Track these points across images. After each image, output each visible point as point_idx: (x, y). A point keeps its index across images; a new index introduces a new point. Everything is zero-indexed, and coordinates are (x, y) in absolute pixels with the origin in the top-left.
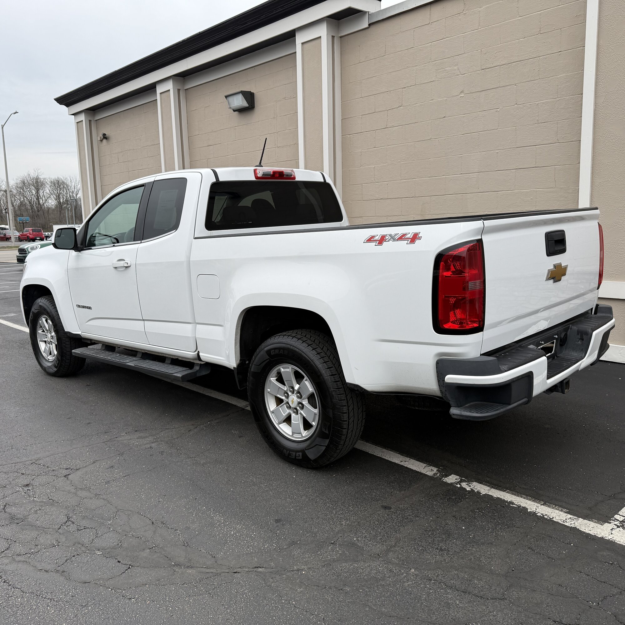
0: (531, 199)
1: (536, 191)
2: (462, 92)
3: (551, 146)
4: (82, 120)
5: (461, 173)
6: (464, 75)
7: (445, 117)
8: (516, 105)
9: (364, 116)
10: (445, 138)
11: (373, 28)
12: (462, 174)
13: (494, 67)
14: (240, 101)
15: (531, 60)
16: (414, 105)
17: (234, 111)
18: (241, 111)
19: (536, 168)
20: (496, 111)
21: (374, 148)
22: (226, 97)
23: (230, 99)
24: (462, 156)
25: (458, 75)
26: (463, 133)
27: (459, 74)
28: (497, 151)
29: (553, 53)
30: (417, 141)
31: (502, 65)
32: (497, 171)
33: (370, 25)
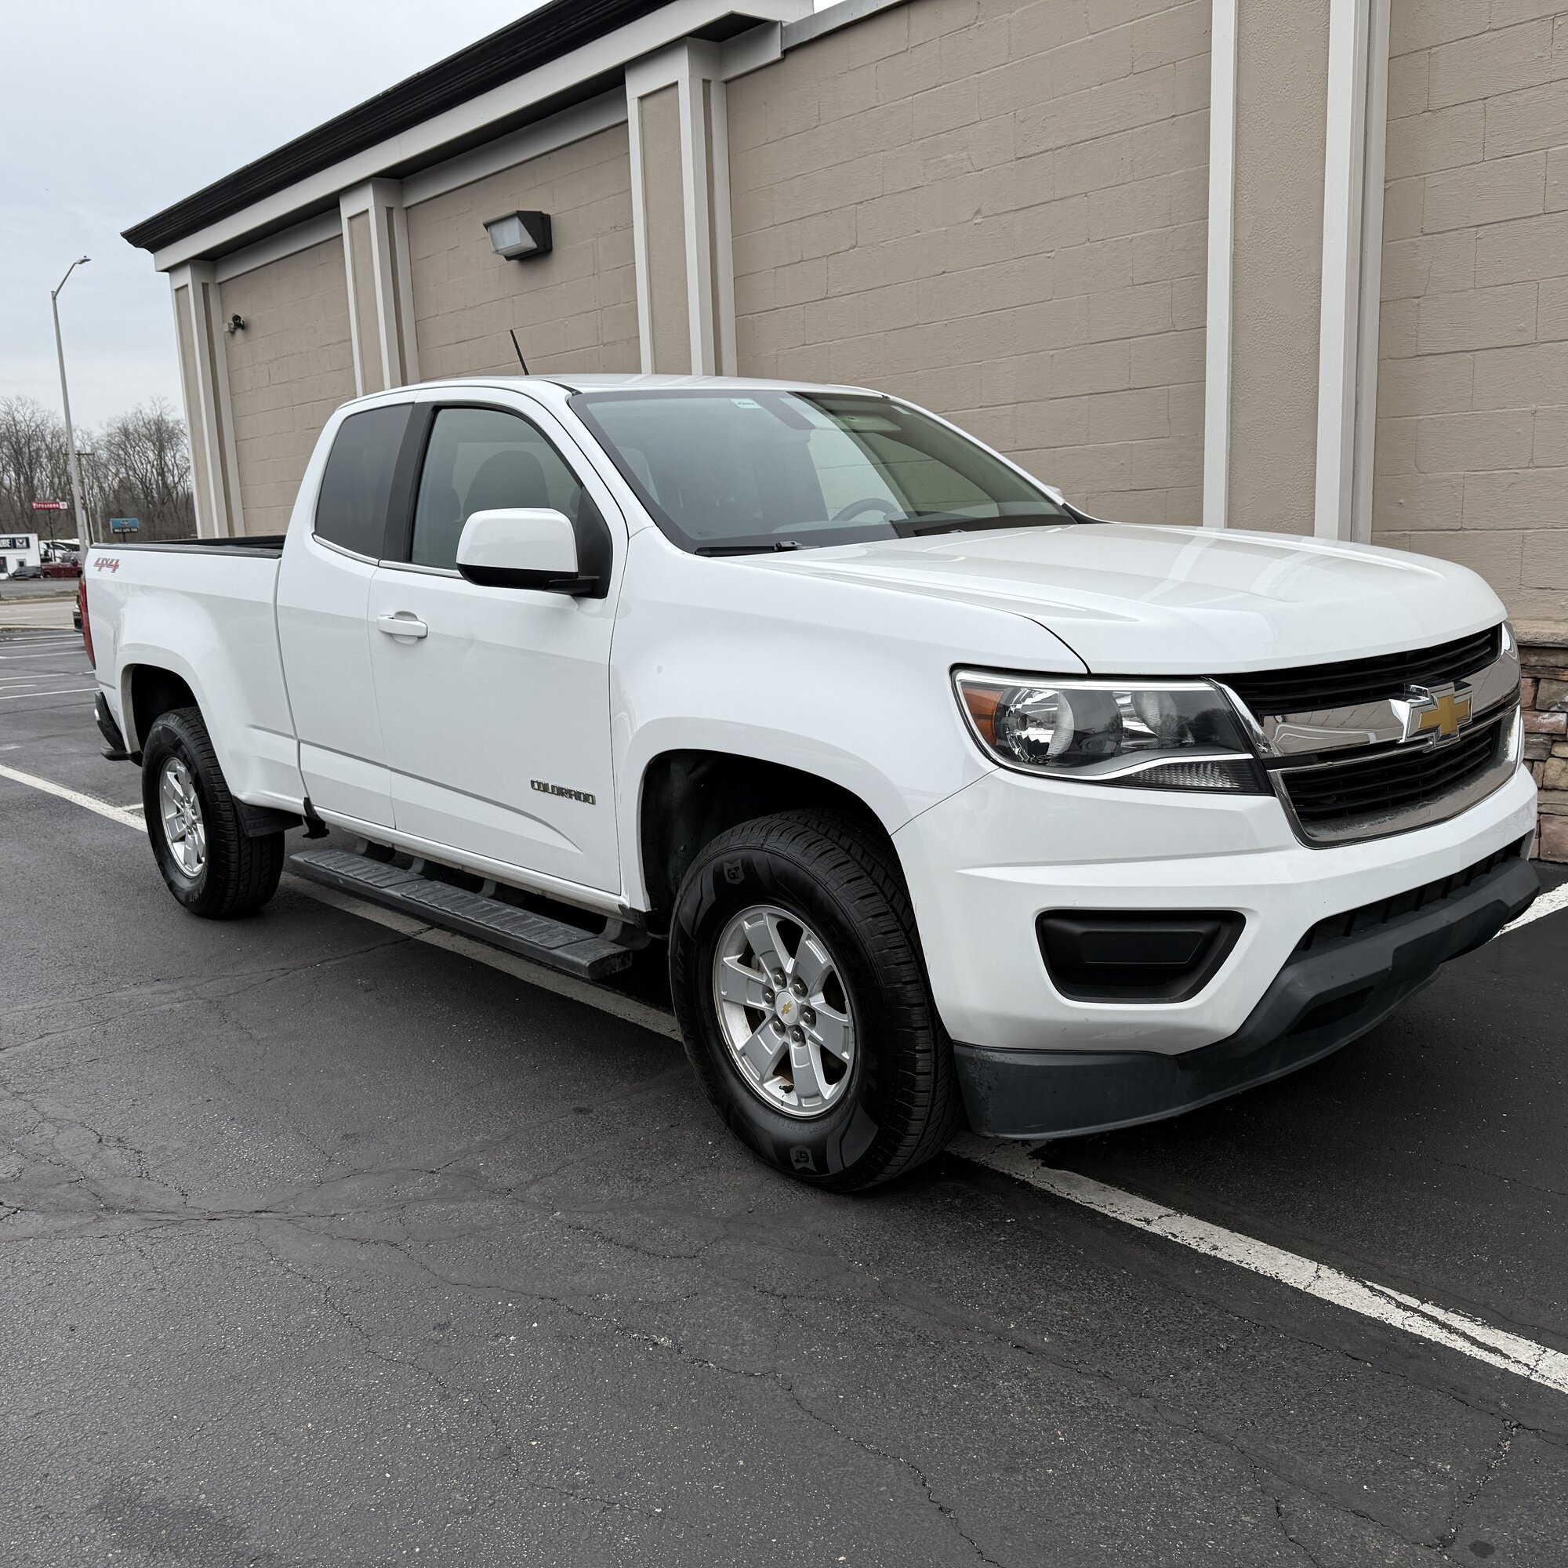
0: (1122, 464)
1: (1131, 445)
2: (978, 212)
3: (1159, 339)
4: (184, 284)
5: (981, 404)
6: (981, 172)
7: (944, 272)
8: (1088, 244)
9: (778, 270)
10: (946, 322)
11: (794, 60)
12: (981, 407)
13: (1041, 153)
14: (515, 236)
15: (1115, 135)
16: (882, 244)
17: (508, 258)
18: (524, 258)
19: (1130, 392)
20: (1048, 257)
21: (803, 345)
22: (487, 226)
23: (495, 229)
24: (980, 366)
25: (969, 172)
26: (982, 311)
27: (971, 169)
28: (1052, 352)
29: (1159, 121)
30: (890, 330)
31: (1057, 148)
32: (1052, 399)
33: (785, 52)
